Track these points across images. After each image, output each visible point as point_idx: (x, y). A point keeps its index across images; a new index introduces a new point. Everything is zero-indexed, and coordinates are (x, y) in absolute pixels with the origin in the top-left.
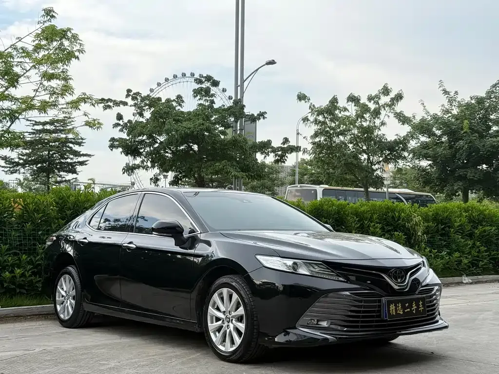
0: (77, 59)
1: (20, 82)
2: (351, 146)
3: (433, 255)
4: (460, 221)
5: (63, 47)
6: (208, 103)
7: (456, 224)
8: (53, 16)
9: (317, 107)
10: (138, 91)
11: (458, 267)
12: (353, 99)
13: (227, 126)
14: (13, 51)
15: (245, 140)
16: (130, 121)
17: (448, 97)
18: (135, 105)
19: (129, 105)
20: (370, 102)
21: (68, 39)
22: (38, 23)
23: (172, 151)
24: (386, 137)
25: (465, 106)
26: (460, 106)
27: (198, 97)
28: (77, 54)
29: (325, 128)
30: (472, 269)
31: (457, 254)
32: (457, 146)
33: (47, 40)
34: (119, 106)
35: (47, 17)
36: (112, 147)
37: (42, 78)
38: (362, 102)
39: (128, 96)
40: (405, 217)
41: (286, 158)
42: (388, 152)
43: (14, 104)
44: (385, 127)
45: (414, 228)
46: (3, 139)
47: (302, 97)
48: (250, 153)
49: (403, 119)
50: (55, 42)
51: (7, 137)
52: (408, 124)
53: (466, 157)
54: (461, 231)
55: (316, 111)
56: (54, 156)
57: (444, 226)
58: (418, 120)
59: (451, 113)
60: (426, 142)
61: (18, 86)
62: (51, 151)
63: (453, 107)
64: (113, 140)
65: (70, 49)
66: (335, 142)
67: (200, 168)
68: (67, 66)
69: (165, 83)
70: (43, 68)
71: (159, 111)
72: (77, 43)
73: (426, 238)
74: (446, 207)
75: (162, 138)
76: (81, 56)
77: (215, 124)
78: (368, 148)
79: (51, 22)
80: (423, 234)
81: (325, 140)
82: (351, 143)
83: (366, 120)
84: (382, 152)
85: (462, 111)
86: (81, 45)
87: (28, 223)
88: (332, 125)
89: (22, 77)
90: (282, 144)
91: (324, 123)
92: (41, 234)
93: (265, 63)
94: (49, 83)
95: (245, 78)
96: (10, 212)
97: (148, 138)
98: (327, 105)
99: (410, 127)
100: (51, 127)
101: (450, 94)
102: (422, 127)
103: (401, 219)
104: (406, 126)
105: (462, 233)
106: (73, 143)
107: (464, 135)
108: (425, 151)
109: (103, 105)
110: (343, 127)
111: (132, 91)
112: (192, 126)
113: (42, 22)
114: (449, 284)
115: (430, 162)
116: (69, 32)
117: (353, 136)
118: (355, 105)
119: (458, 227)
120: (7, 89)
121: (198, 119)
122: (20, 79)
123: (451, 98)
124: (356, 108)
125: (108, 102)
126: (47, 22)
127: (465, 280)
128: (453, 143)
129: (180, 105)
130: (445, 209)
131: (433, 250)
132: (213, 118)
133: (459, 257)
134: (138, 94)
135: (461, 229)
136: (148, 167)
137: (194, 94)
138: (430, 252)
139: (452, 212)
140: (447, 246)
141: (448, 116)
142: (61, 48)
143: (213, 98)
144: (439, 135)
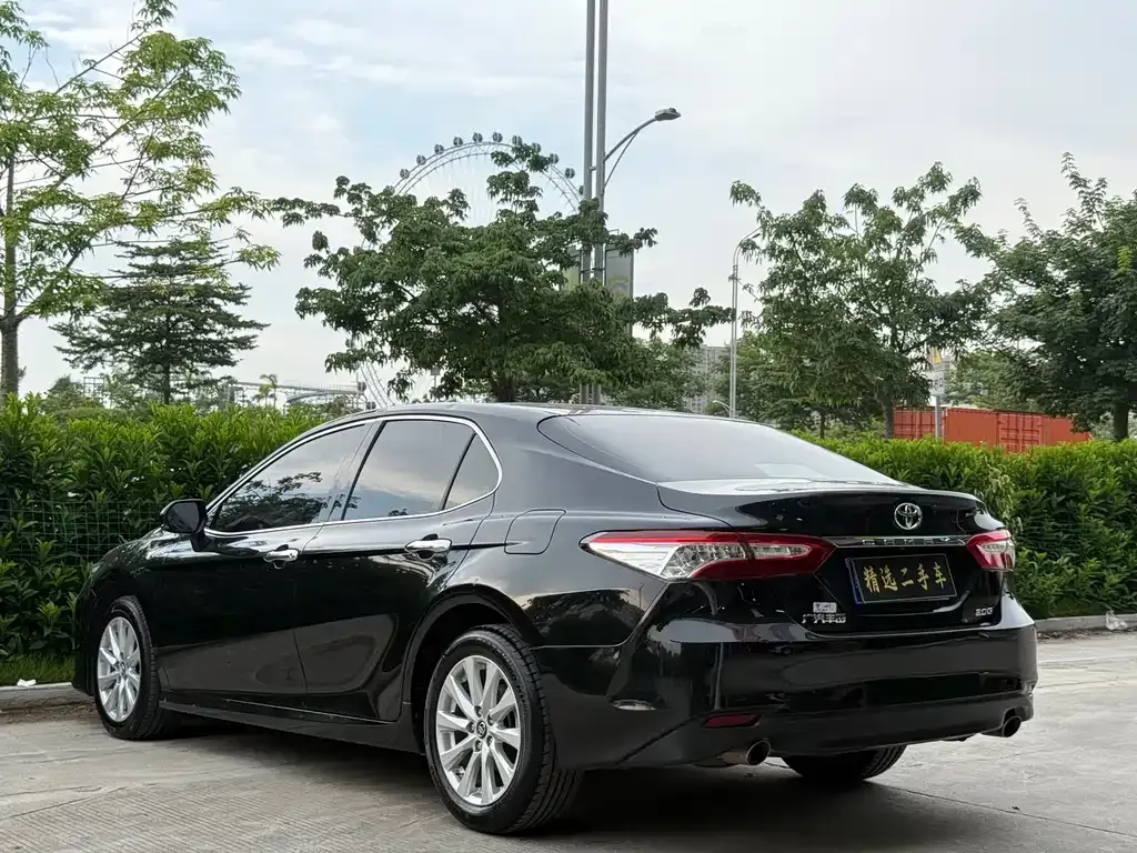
0: (223, 110)
1: (91, 164)
2: (853, 306)
3: (1036, 566)
4: (1103, 483)
5: (189, 82)
6: (523, 210)
7: (1092, 492)
8: (165, 13)
9: (775, 217)
10: (362, 182)
11: (1096, 592)
12: (859, 197)
13: (566, 262)
14: (76, 92)
15: (606, 296)
16: (343, 251)
17: (1082, 192)
18: (357, 213)
19: (342, 213)
20: (901, 205)
21: (200, 64)
22: (133, 28)
23: (441, 320)
24: (936, 286)
25: (1122, 213)
26: (1111, 213)
27: (501, 195)
28: (221, 97)
29: (794, 265)
30: (1129, 597)
31: (1093, 563)
32: (1102, 307)
33: (153, 66)
34: (320, 215)
35: (152, 13)
36: (303, 309)
37: (142, 154)
38: (880, 204)
39: (339, 192)
40: (973, 475)
41: (701, 335)
42: (939, 322)
43: (80, 213)
44: (933, 263)
45: (994, 501)
46: (55, 291)
47: (741, 193)
48: (618, 325)
49: (976, 242)
50: (172, 71)
51: (63, 289)
52: (988, 255)
53: (1124, 332)
54: (1105, 510)
55: (772, 227)
56: (180, 325)
57: (1063, 497)
58: (1012, 246)
59: (1090, 229)
60: (1030, 297)
61: (88, 171)
62: (174, 314)
63: (1095, 217)
64: (305, 293)
65: (205, 87)
66: (816, 298)
67: (501, 358)
68: (200, 124)
69: (434, 158)
70: (145, 131)
71: (410, 226)
72: (221, 73)
73: (1020, 524)
74: (1069, 453)
75: (416, 291)
76: (231, 102)
77: (537, 257)
78: (892, 313)
79: (160, 24)
80: (1014, 517)
81: (795, 293)
82: (854, 300)
83: (889, 246)
84: (926, 320)
85: (1115, 225)
86: (230, 77)
87: (100, 491)
88: (810, 259)
89: (97, 152)
90: (691, 303)
91: (791, 254)
92: (130, 515)
93: (653, 117)
94: (159, 165)
95: (607, 151)
96: (60, 466)
97: (384, 290)
98: (800, 213)
99: (993, 263)
100: (174, 260)
101: (1088, 185)
102: (1021, 262)
103: (963, 482)
104: (984, 259)
105: (1107, 514)
106: (222, 297)
107: (1119, 280)
108: (1027, 319)
109: (282, 213)
110: (834, 264)
111: (348, 181)
112: (484, 262)
113: (141, 24)
114: (1073, 631)
115: (1038, 344)
116: (202, 49)
117: (858, 284)
118: (864, 213)
119: (1097, 498)
120: (63, 178)
121: (499, 246)
122: (92, 157)
123: (1090, 194)
124: (865, 218)
125: (294, 207)
126: (153, 25)
127: (1111, 622)
128: (1092, 299)
129: (459, 213)
130: (1069, 458)
131: (1037, 554)
132: (533, 244)
133: (1098, 570)
134: (362, 187)
135: (1105, 504)
136: (384, 356)
137: (491, 186)
138: (1030, 556)
139: (1082, 465)
140: (1071, 544)
141: (1083, 235)
142: (184, 84)
143: (535, 197)
144: (1060, 280)
